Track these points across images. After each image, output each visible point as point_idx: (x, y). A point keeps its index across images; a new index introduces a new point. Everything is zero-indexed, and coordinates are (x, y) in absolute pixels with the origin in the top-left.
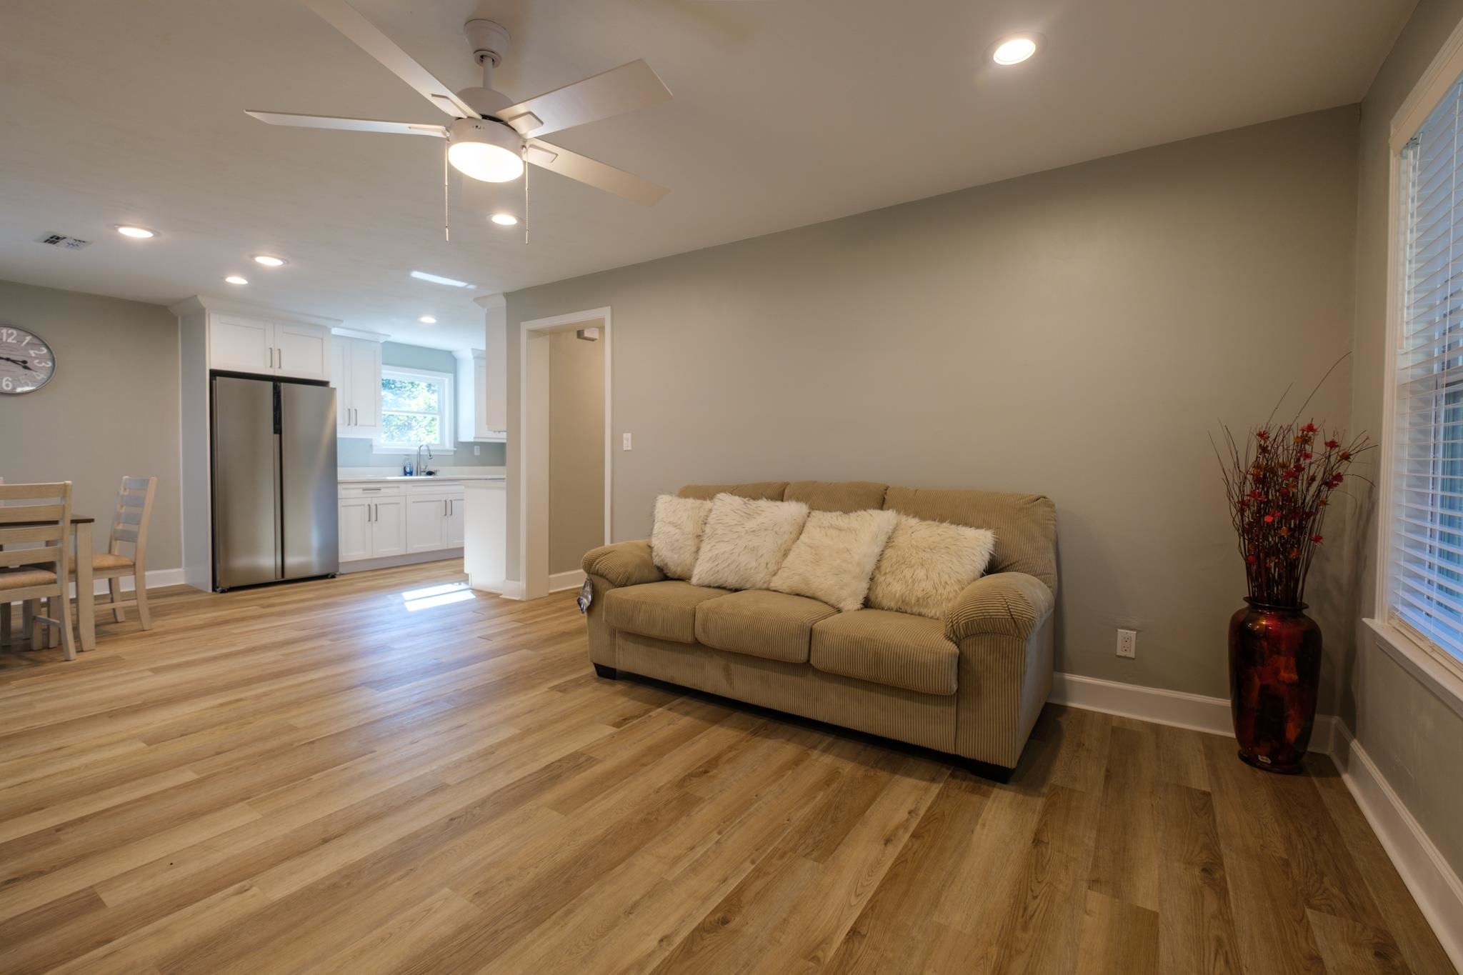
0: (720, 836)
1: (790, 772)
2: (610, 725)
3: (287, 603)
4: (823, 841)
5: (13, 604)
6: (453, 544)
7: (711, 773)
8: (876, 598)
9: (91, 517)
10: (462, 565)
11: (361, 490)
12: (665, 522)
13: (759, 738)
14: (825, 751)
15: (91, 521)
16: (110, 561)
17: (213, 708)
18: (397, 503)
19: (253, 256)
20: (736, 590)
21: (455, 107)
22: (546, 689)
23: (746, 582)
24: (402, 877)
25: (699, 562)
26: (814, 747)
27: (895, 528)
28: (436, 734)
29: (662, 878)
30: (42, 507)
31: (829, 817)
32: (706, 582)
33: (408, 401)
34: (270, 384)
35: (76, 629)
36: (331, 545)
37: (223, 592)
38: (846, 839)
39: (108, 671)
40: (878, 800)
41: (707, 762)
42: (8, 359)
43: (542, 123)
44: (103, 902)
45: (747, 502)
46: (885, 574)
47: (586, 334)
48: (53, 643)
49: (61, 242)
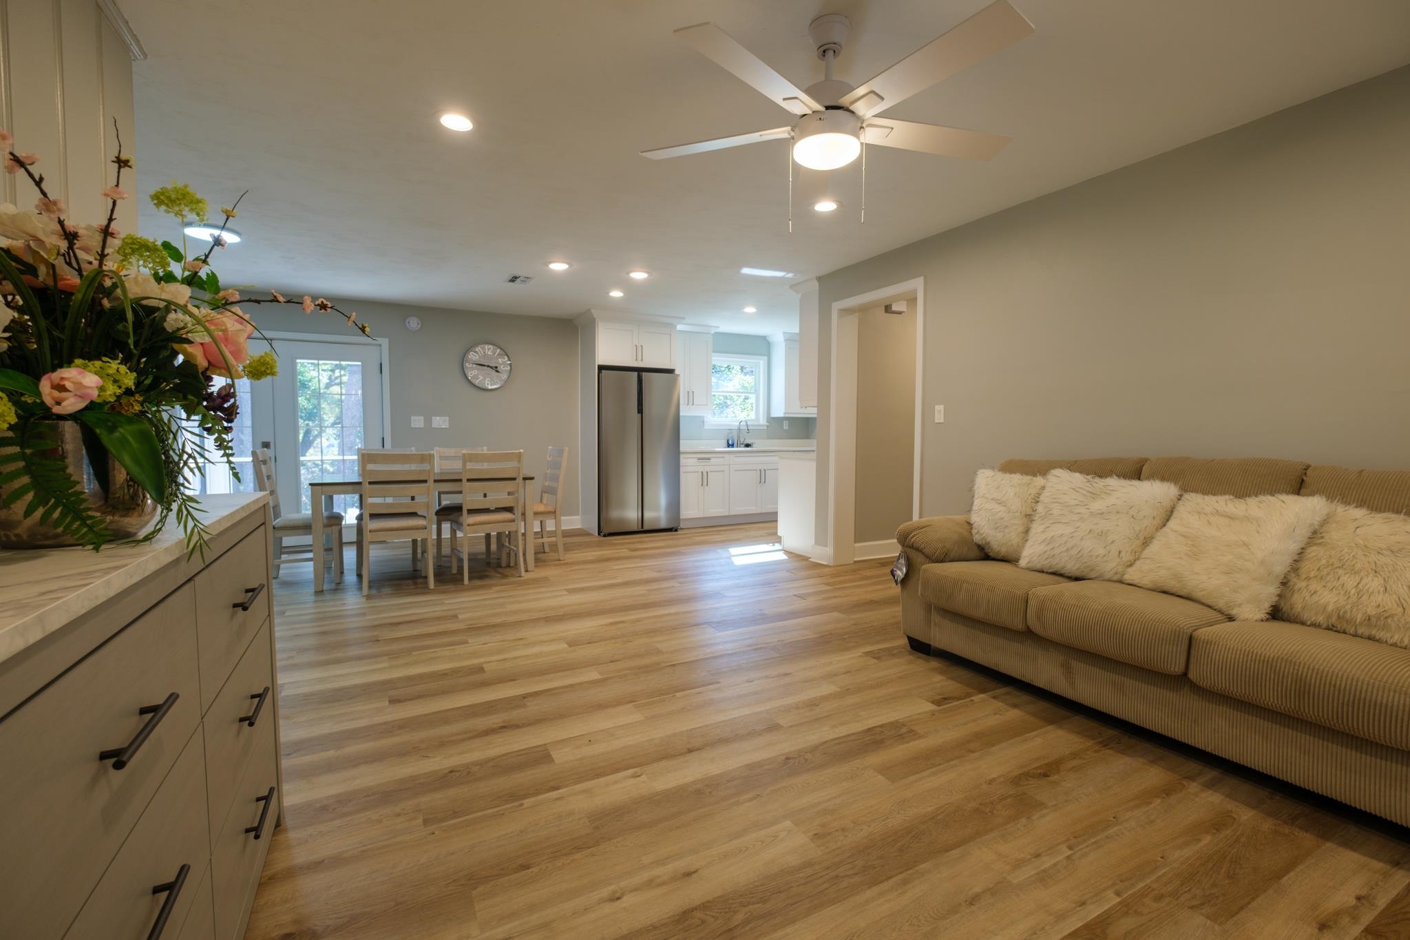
0: (1071, 852)
1: (1159, 801)
2: (927, 701)
3: (646, 549)
4: (1217, 897)
5: (492, 534)
6: (768, 508)
7: (1052, 778)
8: (1291, 609)
9: (532, 476)
10: (776, 528)
11: (696, 459)
12: (987, 498)
13: (1111, 752)
14: (1210, 785)
15: (532, 478)
16: (541, 508)
17: (606, 625)
18: (723, 471)
19: (628, 273)
20: (1077, 579)
21: (803, 104)
22: (860, 654)
23: (1092, 570)
24: (750, 800)
25: (1029, 544)
26: (1191, 778)
27: (1325, 520)
28: (767, 677)
29: (1005, 878)
30: (507, 468)
31: (1223, 871)
32: (1038, 566)
33: (725, 383)
34: (636, 373)
35: (524, 555)
36: (675, 505)
37: (605, 536)
38: (1254, 904)
39: (542, 587)
40: (1301, 867)
41: (1046, 764)
42: (488, 366)
43: (882, 99)
44: (552, 758)
45: (1091, 480)
46: (1308, 579)
47: (894, 308)
48: (512, 564)
49: (518, 280)
